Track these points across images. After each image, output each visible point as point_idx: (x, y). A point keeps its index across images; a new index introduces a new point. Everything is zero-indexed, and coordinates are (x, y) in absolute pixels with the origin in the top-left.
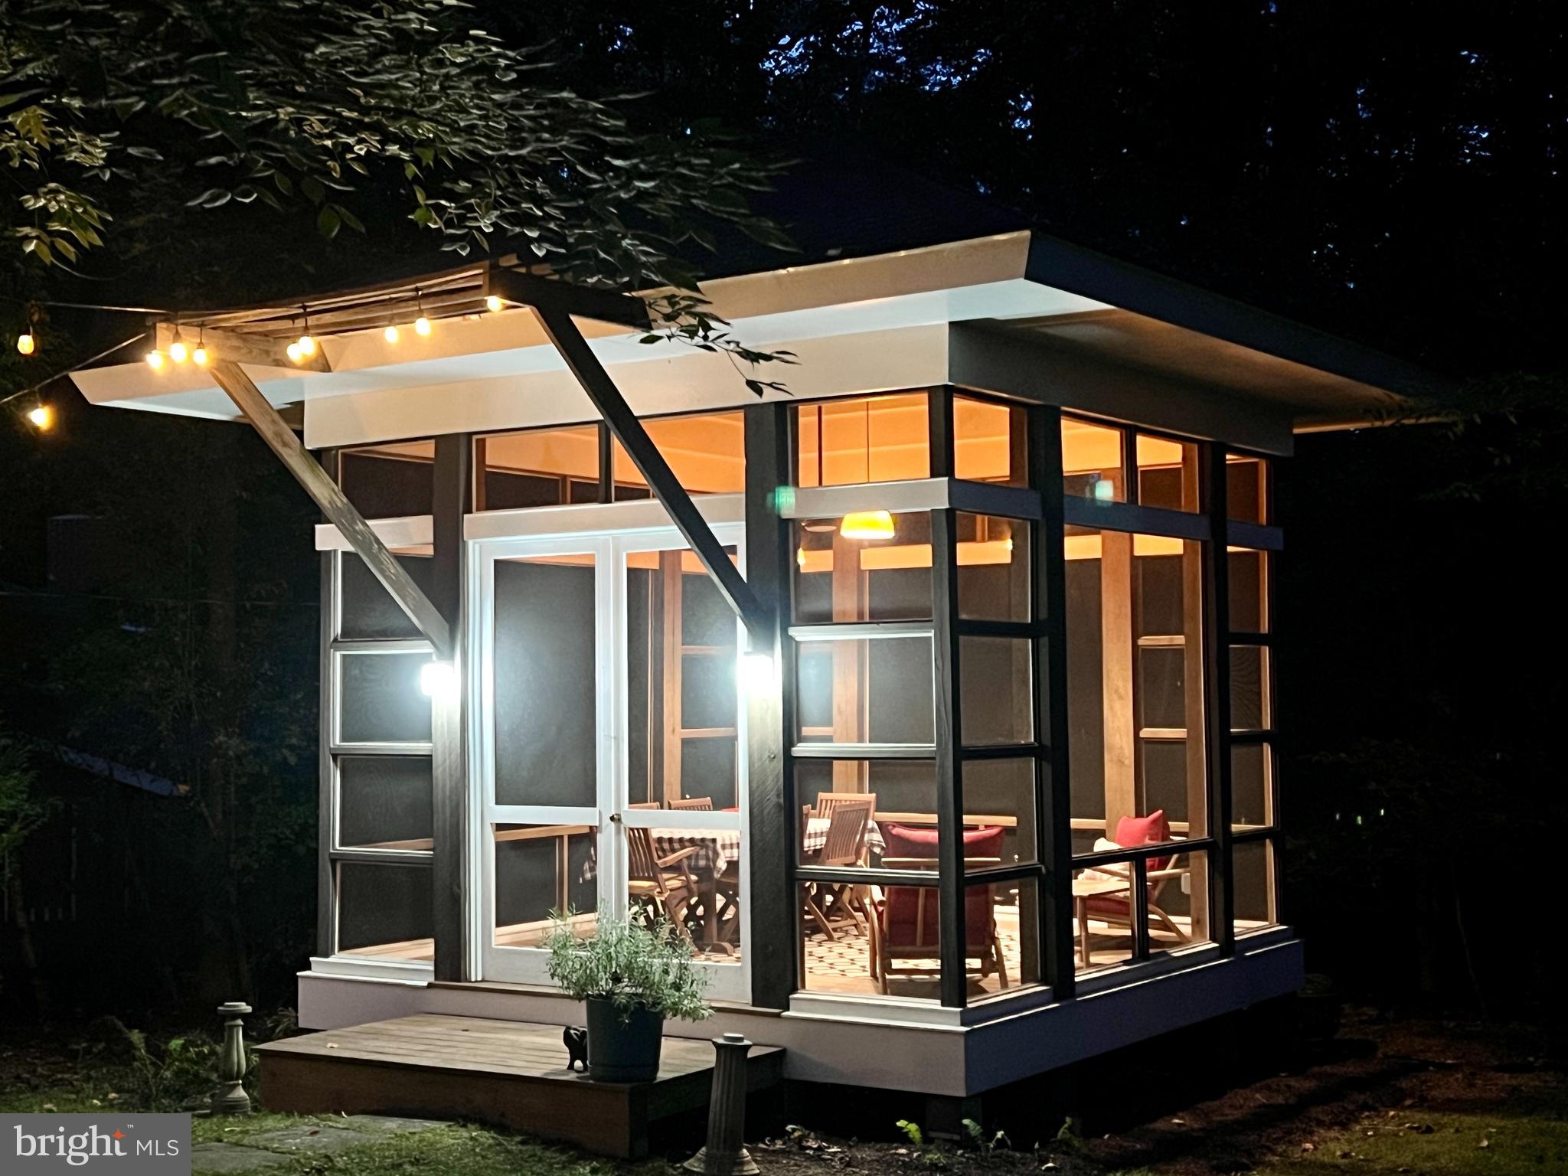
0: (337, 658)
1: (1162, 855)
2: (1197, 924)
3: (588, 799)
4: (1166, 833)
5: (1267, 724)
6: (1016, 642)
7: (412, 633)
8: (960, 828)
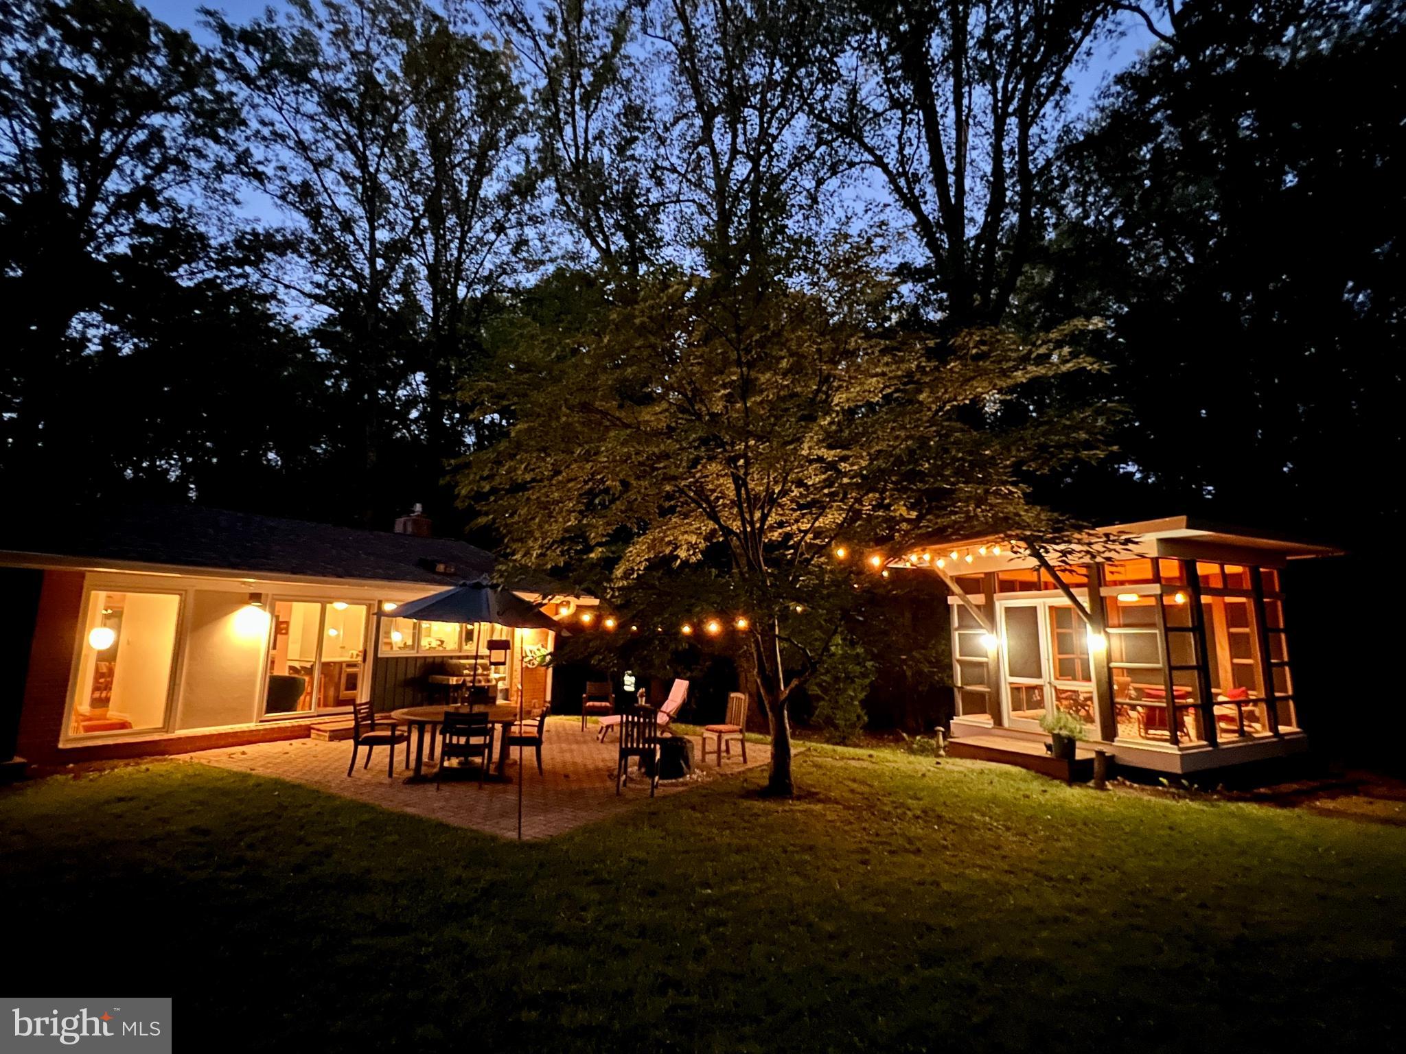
0: (956, 633)
1: (1247, 702)
2: (1264, 726)
3: (1040, 676)
4: (1247, 695)
5: (1286, 659)
6: (1187, 634)
7: (981, 627)
8: (1172, 691)
